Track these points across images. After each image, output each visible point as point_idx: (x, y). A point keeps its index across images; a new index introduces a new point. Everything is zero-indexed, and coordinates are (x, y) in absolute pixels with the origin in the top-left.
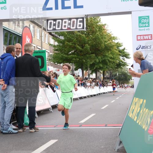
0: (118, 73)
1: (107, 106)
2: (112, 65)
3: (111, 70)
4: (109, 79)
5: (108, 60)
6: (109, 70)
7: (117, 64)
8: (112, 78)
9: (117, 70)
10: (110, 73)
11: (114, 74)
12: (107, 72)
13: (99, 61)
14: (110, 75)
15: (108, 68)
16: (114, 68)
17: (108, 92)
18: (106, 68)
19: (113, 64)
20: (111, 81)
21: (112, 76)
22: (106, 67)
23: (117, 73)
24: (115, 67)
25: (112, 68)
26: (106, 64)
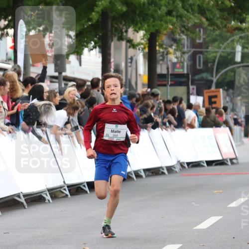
0: (239, 48)
3: (200, 26)
4: (186, 84)
6: (186, 29)
8: (205, 76)
9: (239, 29)
10: (194, 45)
11: (215, 51)
12: (175, 40)
14: (193, 57)
15: (180, 17)
16: (218, 13)
18: (169, 13)
20: (199, 94)
21: (206, 63)
22: (164, 9)
23: (234, 48)
25: (202, 11)
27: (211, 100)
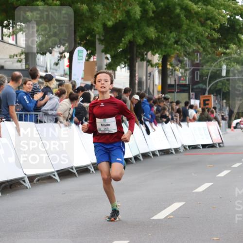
0: (224, 67)
1: (176, 206)
2: (201, 29)
3: (197, 51)
4: (188, 91)
5: (186, 9)
6: (187, 54)
7: (222, 26)
8: (201, 85)
9: (225, 53)
10: (193, 64)
11: (208, 69)
12: (181, 61)
13: (144, 12)
14: (193, 73)
15: (183, 45)
16: (209, 44)
17: (185, 147)
18: (176, 42)
19: (203, 24)
20: (197, 98)
21: (201, 76)
22: (173, 40)
23: (221, 67)
24: (212, 41)
26: (175, 25)
27: (205, 103)
